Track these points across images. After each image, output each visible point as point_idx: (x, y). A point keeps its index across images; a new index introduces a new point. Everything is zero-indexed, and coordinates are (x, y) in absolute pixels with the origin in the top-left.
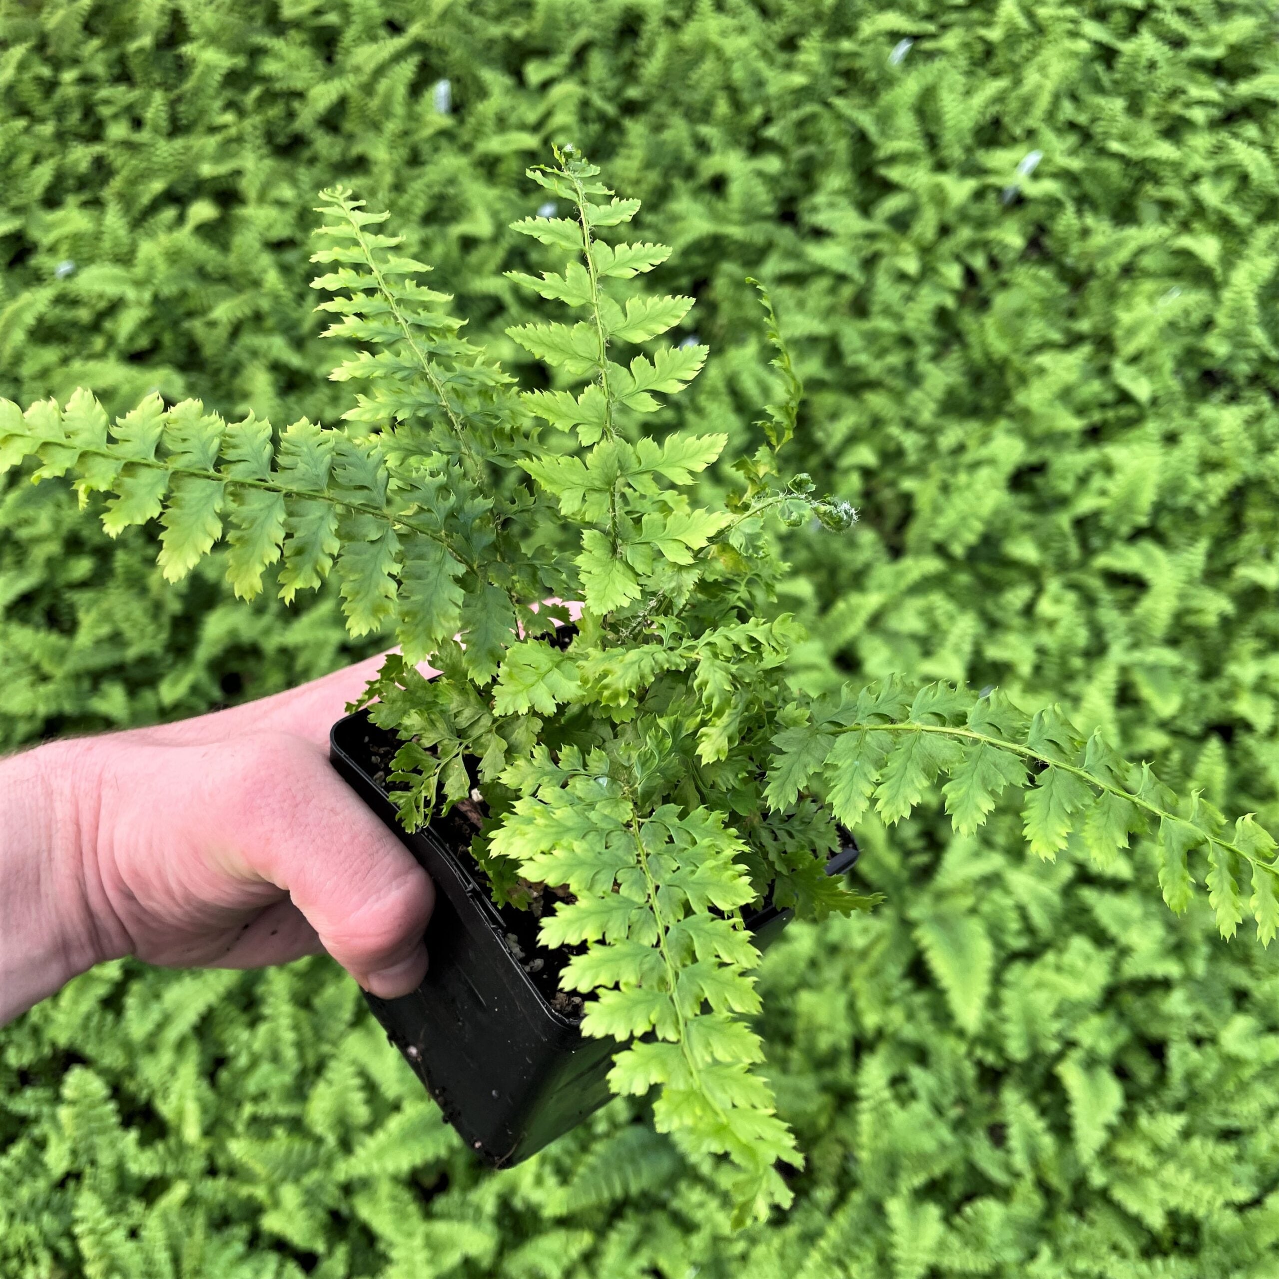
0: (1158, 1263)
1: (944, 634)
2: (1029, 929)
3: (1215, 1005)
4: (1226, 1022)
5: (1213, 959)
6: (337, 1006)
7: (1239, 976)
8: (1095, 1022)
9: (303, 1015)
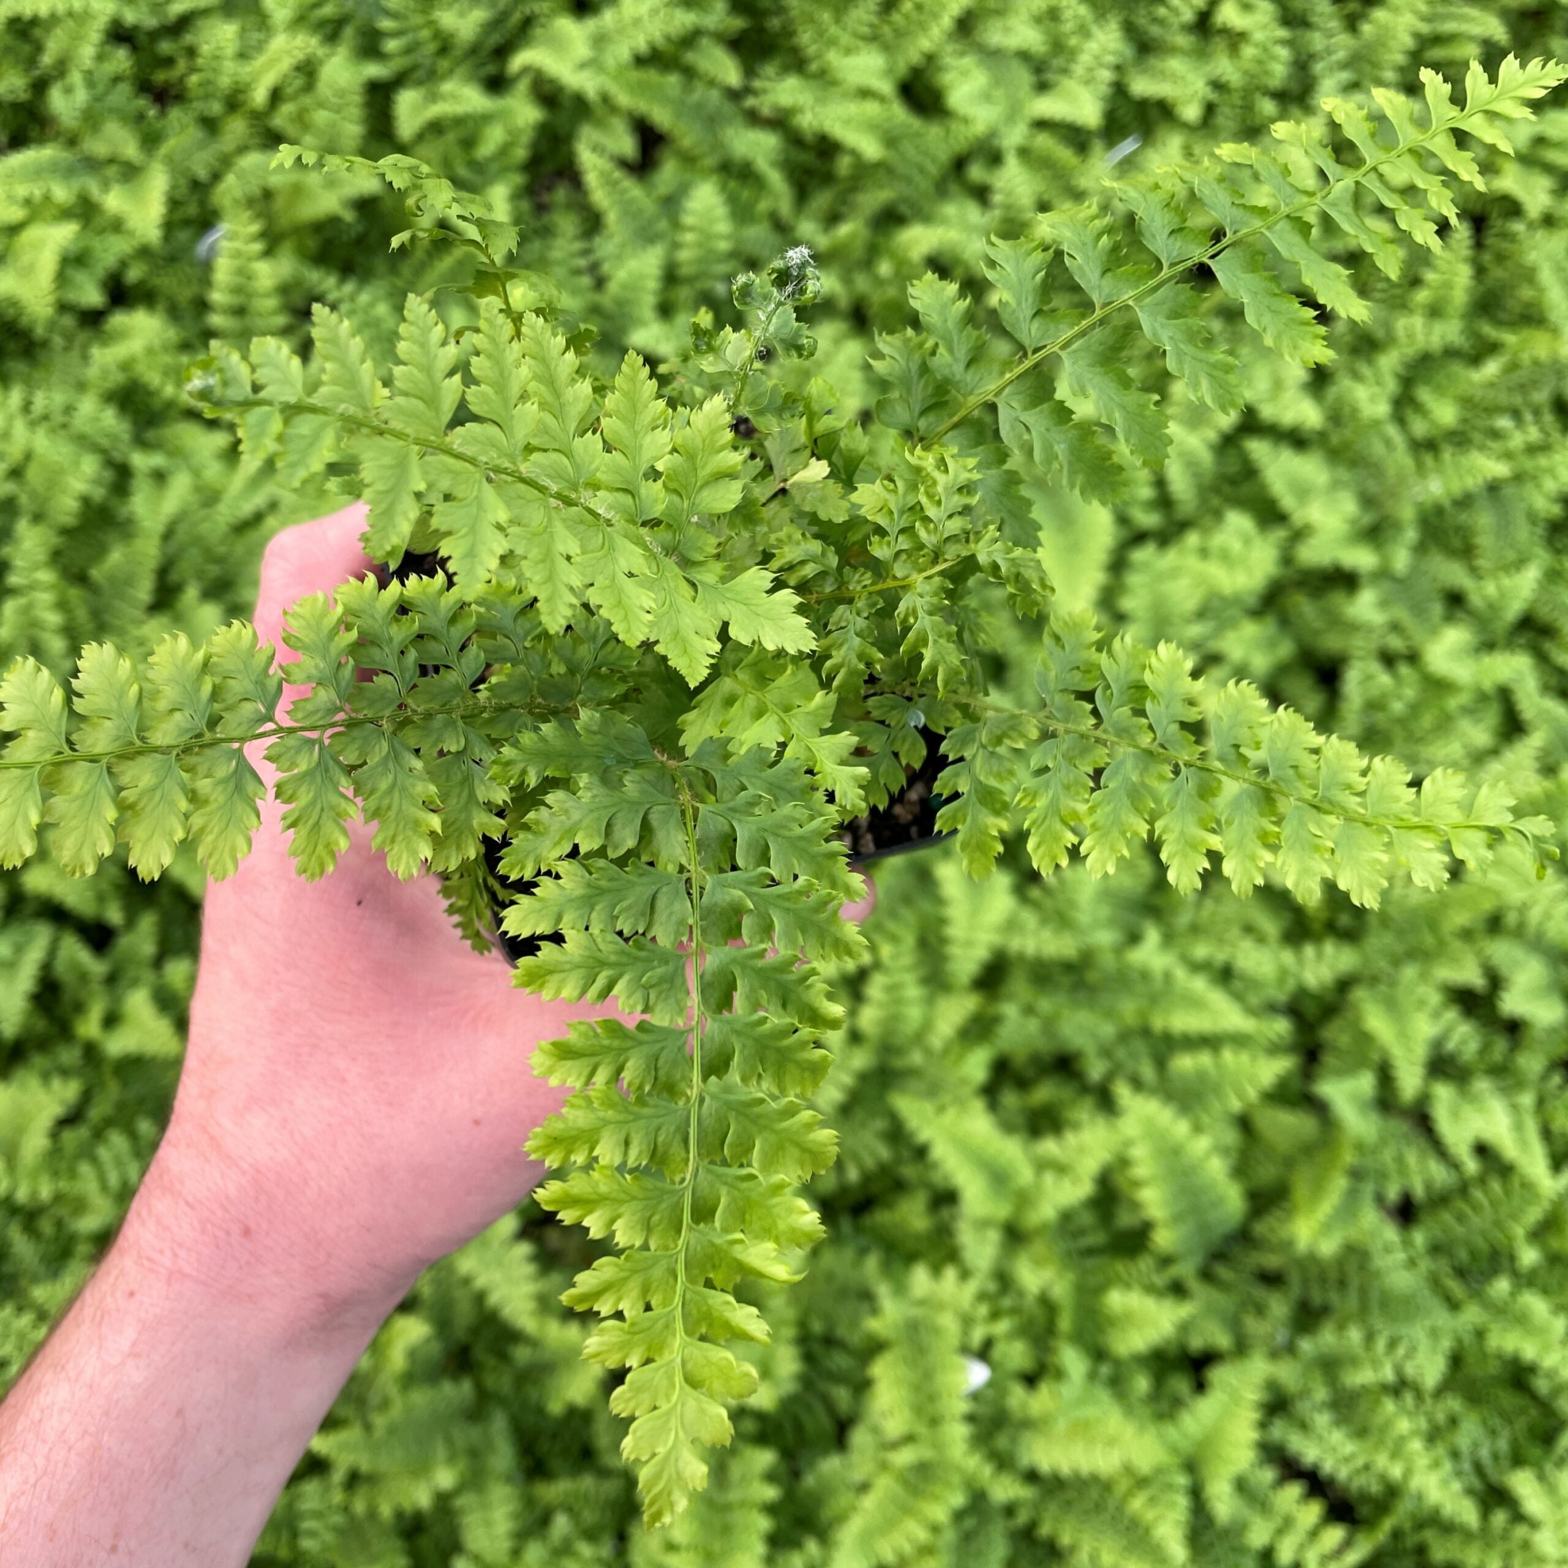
0: (1309, 951)
1: (1072, 54)
2: (1164, 501)
3: (1419, 611)
4: (1434, 632)
5: (1420, 549)
6: (129, 581)
7: (1454, 574)
8: (1250, 630)
9: (74, 593)
